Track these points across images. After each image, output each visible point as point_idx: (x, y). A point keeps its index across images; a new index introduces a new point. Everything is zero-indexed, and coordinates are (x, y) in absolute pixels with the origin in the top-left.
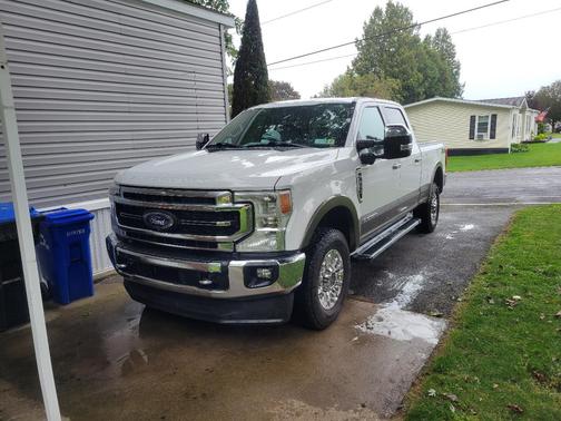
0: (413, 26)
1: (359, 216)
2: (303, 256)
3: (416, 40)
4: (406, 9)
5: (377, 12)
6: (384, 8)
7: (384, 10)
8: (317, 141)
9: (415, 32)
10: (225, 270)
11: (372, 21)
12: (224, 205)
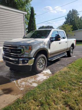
0: (78, 14)
1: (49, 52)
2: (34, 59)
3: (78, 17)
4: (76, 11)
5: (70, 11)
6: (71, 10)
7: (72, 11)
8: (42, 37)
9: (78, 15)
10: (19, 60)
11: (69, 13)
12: (19, 48)
